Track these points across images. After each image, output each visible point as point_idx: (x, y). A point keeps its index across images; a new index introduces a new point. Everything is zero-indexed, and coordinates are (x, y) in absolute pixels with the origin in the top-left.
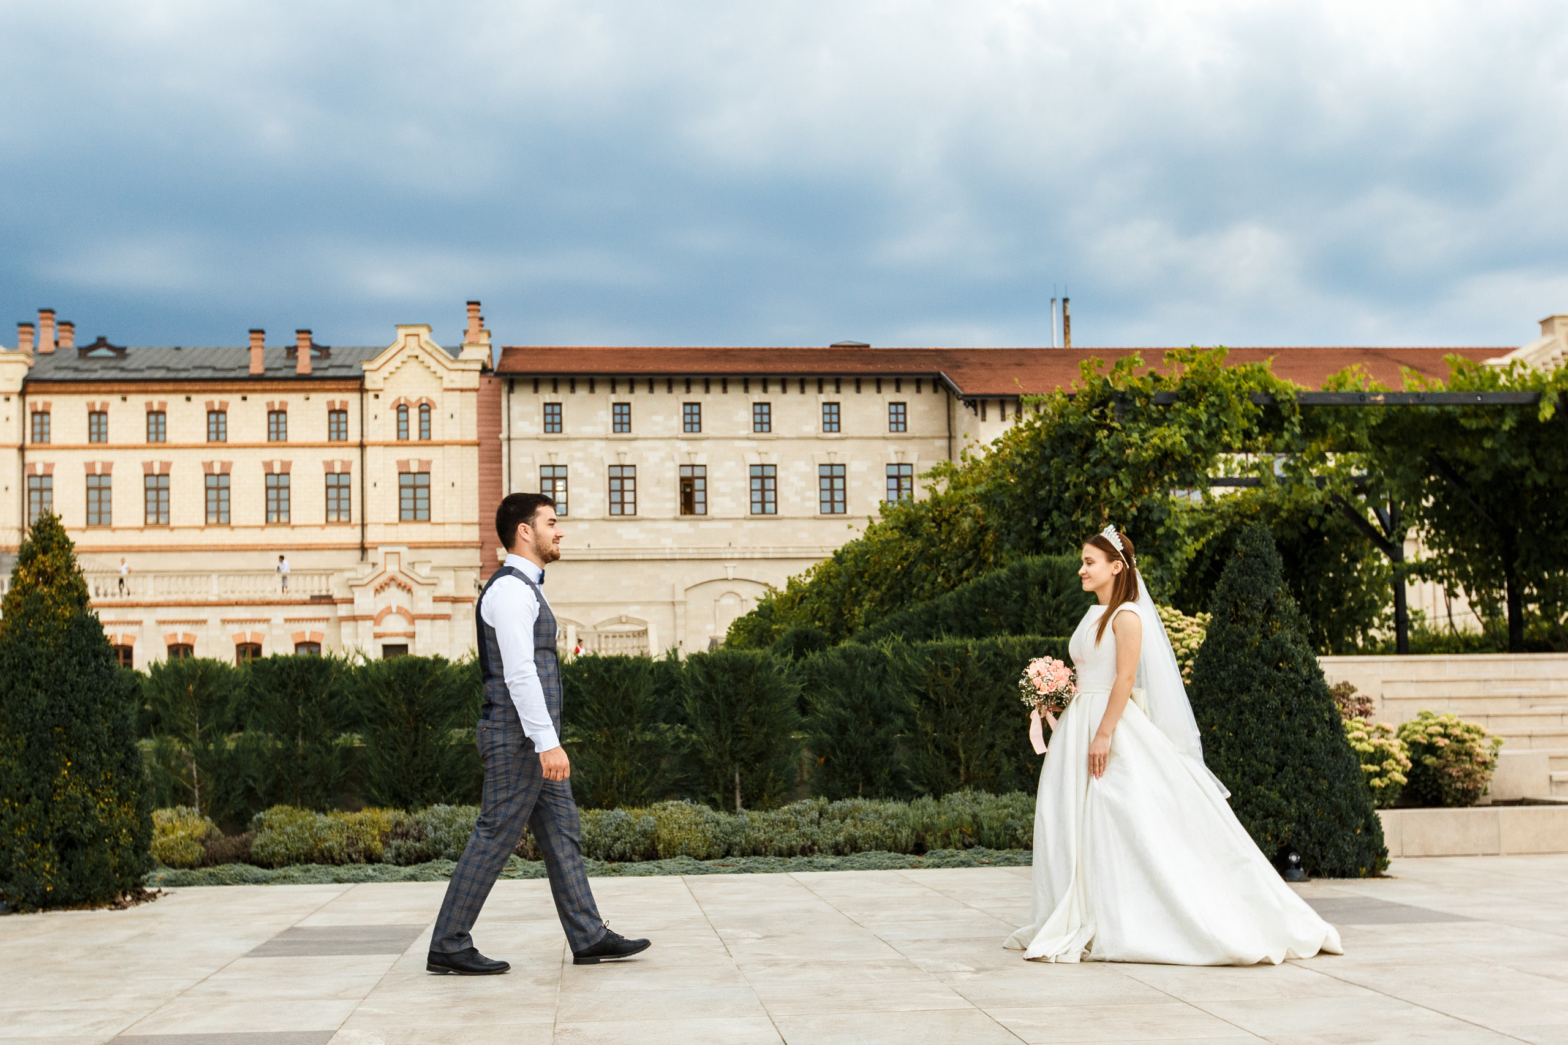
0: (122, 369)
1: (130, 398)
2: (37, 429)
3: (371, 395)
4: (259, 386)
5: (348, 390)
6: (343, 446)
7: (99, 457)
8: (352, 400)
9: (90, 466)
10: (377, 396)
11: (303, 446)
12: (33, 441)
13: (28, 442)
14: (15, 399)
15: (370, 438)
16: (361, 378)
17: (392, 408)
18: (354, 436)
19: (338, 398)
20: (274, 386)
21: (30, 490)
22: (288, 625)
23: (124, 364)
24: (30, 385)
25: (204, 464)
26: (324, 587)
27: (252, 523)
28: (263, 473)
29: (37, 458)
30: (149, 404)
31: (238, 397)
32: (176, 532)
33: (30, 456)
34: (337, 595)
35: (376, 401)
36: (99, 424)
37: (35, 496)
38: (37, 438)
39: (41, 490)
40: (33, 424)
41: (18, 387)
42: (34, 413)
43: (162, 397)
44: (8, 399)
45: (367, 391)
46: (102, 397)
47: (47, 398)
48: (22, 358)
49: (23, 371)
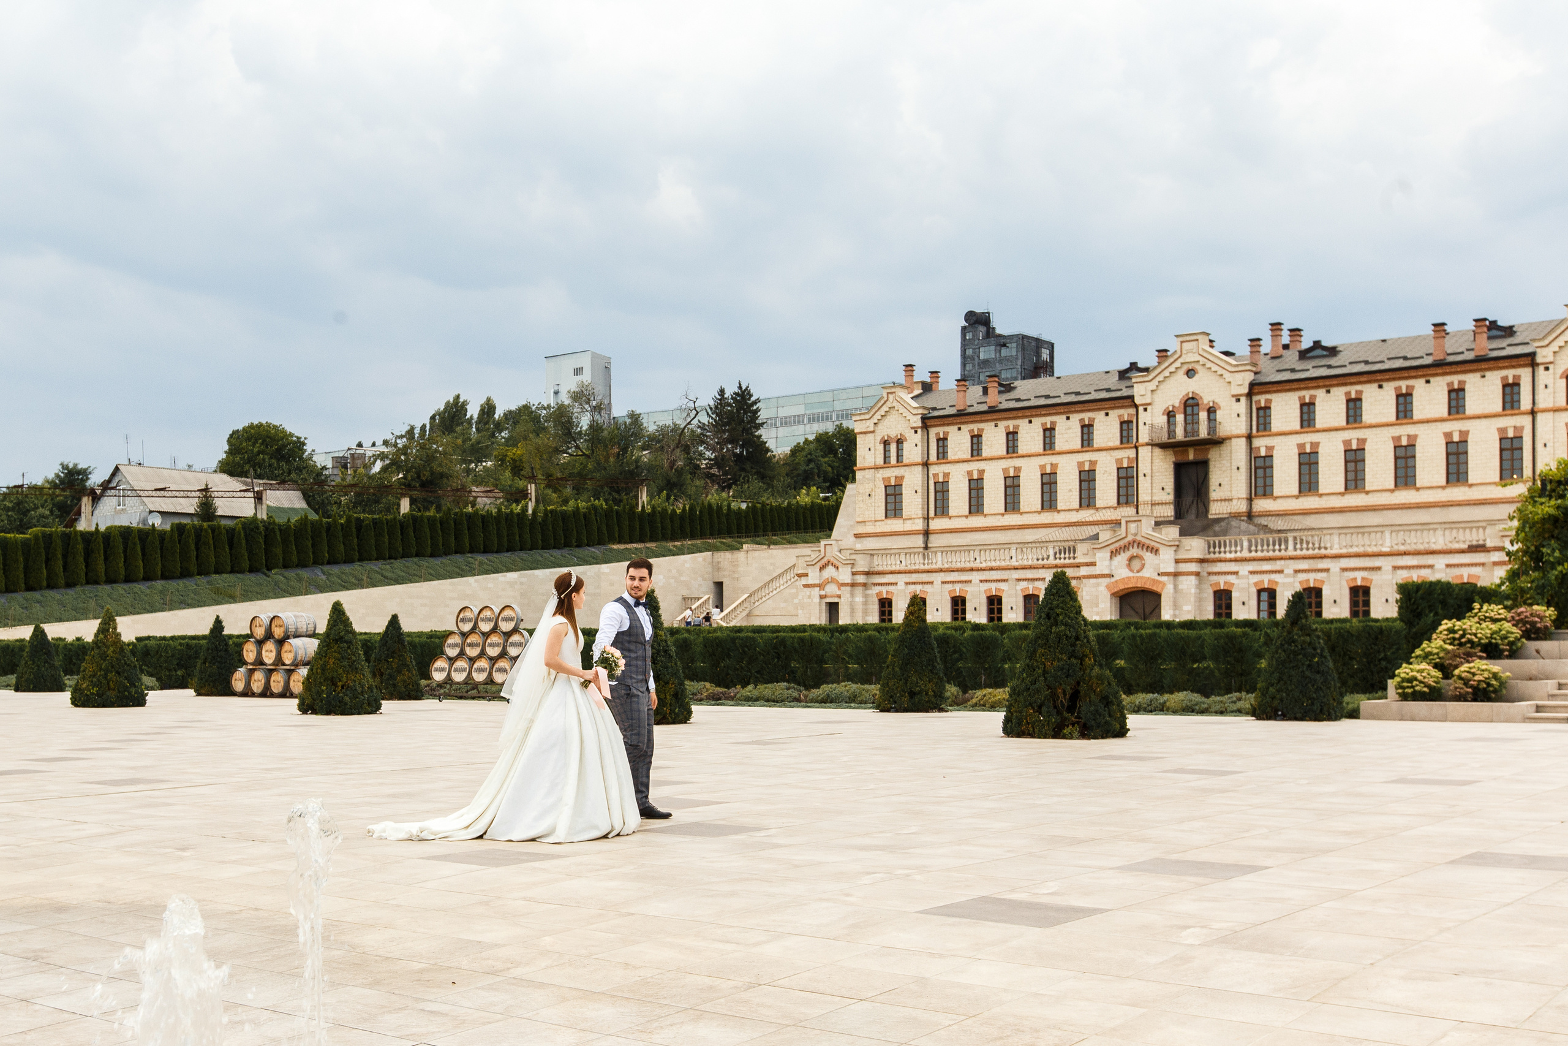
0: (1329, 367)
1: (1333, 390)
2: (1261, 420)
3: (1542, 368)
4: (1439, 371)
5: (1520, 366)
6: (1515, 414)
7: (1307, 438)
8: (1525, 374)
9: (1301, 446)
10: (1547, 369)
11: (1479, 417)
12: (1258, 430)
13: (1254, 431)
14: (1243, 399)
15: (1541, 404)
16: (1533, 355)
17: (1561, 377)
18: (1526, 403)
19: (1510, 374)
20: (1454, 368)
21: (1256, 468)
22: (1448, 570)
23: (1333, 361)
24: (1254, 388)
25: (1393, 438)
26: (1481, 537)
27: (1435, 484)
28: (1444, 442)
29: (1261, 444)
30: (1348, 394)
31: (1422, 381)
32: (1370, 495)
33: (1256, 443)
34: (1489, 544)
35: (1546, 372)
36: (1308, 413)
37: (1260, 472)
38: (1261, 427)
39: (1265, 469)
40: (1258, 417)
41: (1246, 391)
42: (1258, 409)
43: (1359, 387)
45: (1538, 365)
46: (1312, 392)
47: (1268, 396)
48: (1249, 367)
49: (1249, 377)
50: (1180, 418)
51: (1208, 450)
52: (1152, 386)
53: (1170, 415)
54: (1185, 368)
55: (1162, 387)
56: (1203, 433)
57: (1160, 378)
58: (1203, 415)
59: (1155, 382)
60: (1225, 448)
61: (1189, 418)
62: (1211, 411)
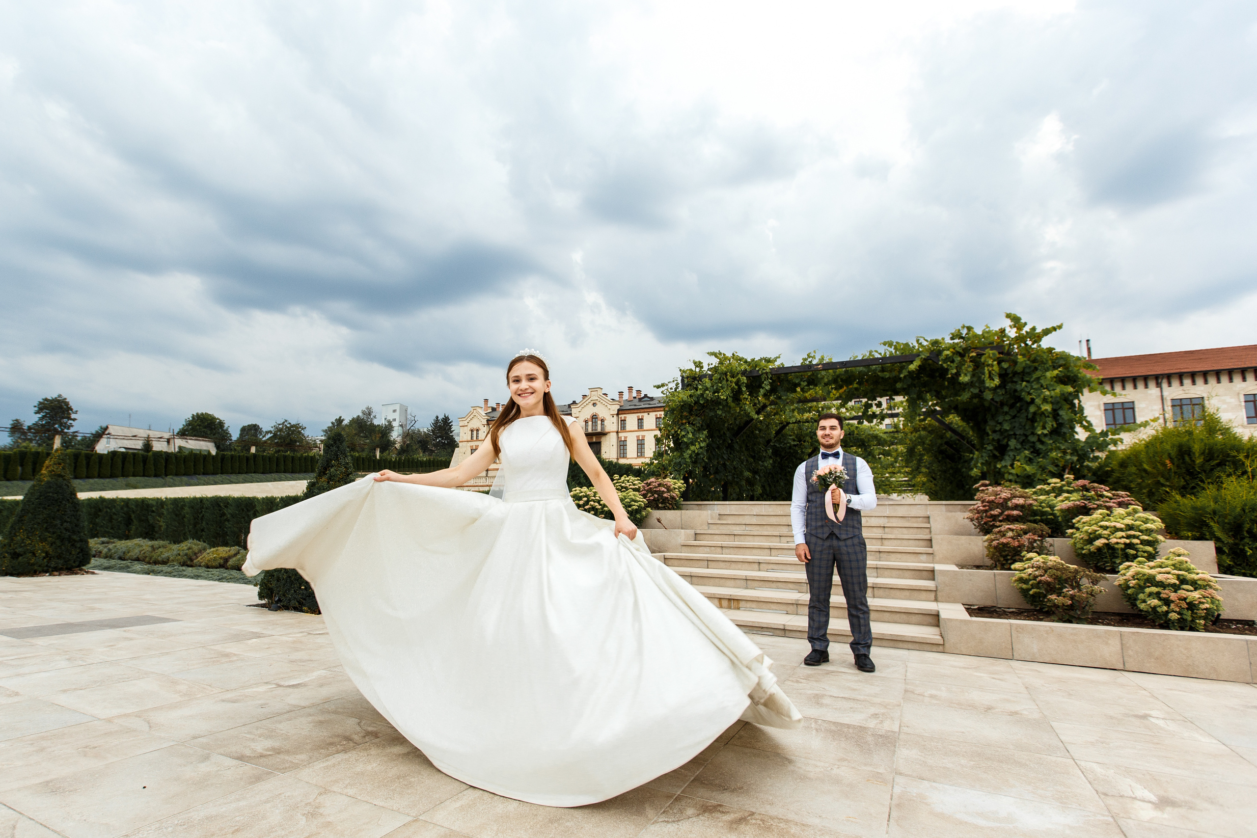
1: (650, 413)
2: (622, 425)
7: (641, 434)
9: (638, 437)
12: (621, 430)
13: (619, 430)
14: (615, 416)
21: (620, 446)
24: (620, 411)
29: (622, 435)
30: (656, 415)
33: (620, 435)
36: (641, 423)
37: (622, 447)
38: (622, 428)
39: (624, 446)
40: (621, 424)
41: (617, 413)
42: (621, 421)
44: (613, 417)
46: (642, 414)
47: (625, 415)
48: (617, 403)
49: (618, 407)
50: (590, 423)
51: (601, 438)
52: (579, 409)
53: (586, 422)
54: (592, 402)
55: (583, 410)
56: (599, 430)
57: (582, 406)
58: (599, 422)
59: (580, 408)
60: (608, 436)
61: (594, 424)
62: (602, 421)
